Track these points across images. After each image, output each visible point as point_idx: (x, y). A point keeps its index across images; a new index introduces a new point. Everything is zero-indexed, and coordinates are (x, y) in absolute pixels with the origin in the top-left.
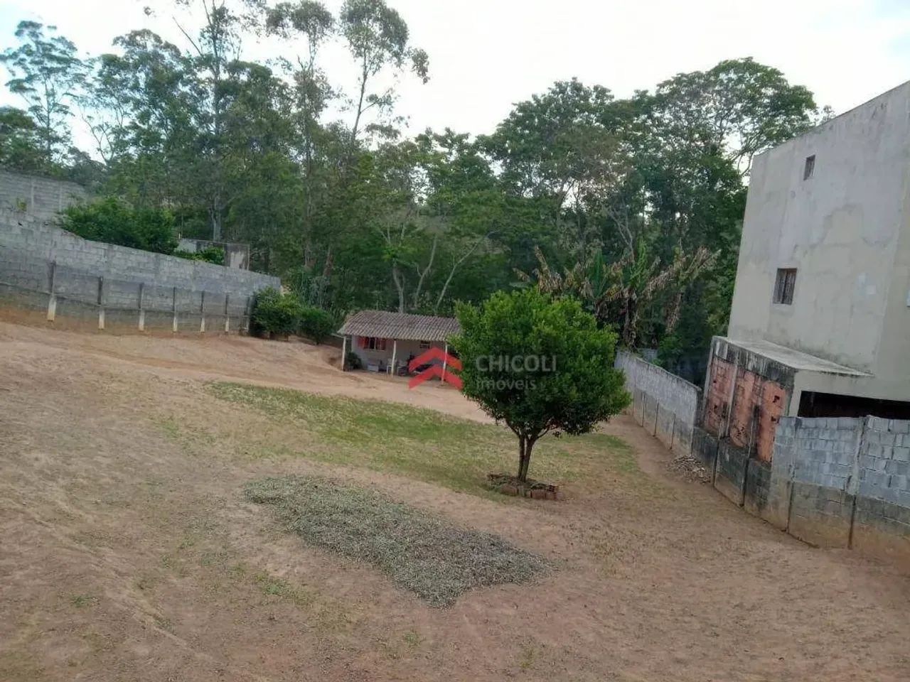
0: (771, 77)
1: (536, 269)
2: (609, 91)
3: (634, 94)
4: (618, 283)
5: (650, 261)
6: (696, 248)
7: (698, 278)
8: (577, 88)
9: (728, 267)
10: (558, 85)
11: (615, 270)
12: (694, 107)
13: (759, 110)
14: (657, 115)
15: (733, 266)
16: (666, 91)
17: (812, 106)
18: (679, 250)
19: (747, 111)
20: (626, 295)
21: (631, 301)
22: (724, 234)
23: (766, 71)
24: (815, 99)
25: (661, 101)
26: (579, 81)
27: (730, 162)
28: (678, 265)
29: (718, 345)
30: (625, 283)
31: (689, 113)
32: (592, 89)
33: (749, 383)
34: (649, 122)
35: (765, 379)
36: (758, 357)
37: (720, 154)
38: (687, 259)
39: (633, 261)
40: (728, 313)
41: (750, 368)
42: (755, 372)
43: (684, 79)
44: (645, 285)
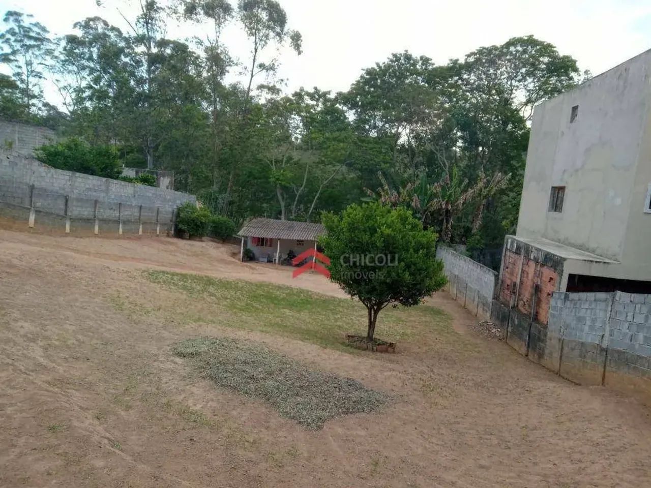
0: (547, 49)
1: (380, 188)
2: (431, 60)
3: (449, 62)
4: (438, 197)
5: (461, 182)
6: (493, 172)
7: (495, 194)
8: (408, 57)
9: (516, 186)
10: (395, 55)
11: (436, 188)
12: (491, 71)
13: (539, 73)
14: (465, 77)
15: (520, 185)
16: (471, 59)
17: (576, 70)
18: (481, 174)
19: (530, 74)
20: (444, 206)
21: (447, 211)
22: (514, 162)
23: (543, 45)
24: (578, 65)
25: (468, 67)
26: (409, 53)
27: (518, 111)
28: (481, 184)
29: (510, 241)
30: (443, 197)
31: (488, 76)
32: (419, 58)
33: (532, 268)
34: (460, 82)
35: (543, 265)
36: (538, 250)
37: (510, 104)
38: (487, 180)
39: (448, 182)
40: (516, 219)
41: (532, 258)
42: (536, 261)
43: (485, 50)
44: (457, 199)
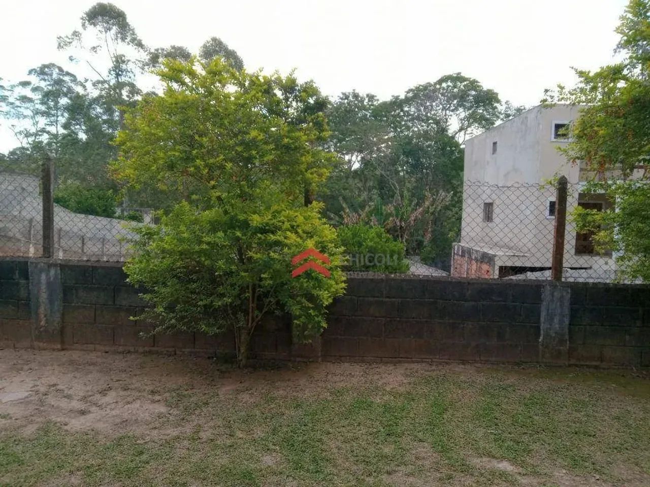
0: (473, 84)
1: (342, 212)
2: (376, 96)
3: (392, 98)
4: (393, 216)
5: (411, 202)
6: (437, 192)
7: (440, 210)
8: (356, 96)
9: (457, 202)
10: (343, 94)
11: (390, 208)
12: (428, 104)
13: (468, 105)
14: (406, 109)
15: (460, 201)
16: (411, 95)
17: (498, 101)
18: (428, 194)
19: (460, 105)
20: (398, 224)
21: (401, 227)
22: (454, 182)
23: (469, 81)
24: (500, 97)
25: (407, 101)
26: (356, 92)
27: (453, 137)
28: (427, 203)
29: (456, 247)
30: (397, 217)
31: (426, 108)
32: (365, 96)
33: (474, 266)
34: (402, 114)
35: (482, 262)
36: (477, 251)
37: (447, 131)
38: (433, 199)
39: (400, 203)
40: (460, 230)
41: (473, 258)
42: (476, 260)
43: (421, 87)
44: (409, 217)
